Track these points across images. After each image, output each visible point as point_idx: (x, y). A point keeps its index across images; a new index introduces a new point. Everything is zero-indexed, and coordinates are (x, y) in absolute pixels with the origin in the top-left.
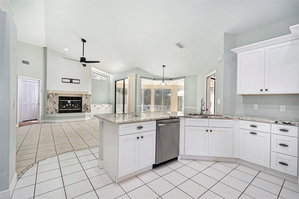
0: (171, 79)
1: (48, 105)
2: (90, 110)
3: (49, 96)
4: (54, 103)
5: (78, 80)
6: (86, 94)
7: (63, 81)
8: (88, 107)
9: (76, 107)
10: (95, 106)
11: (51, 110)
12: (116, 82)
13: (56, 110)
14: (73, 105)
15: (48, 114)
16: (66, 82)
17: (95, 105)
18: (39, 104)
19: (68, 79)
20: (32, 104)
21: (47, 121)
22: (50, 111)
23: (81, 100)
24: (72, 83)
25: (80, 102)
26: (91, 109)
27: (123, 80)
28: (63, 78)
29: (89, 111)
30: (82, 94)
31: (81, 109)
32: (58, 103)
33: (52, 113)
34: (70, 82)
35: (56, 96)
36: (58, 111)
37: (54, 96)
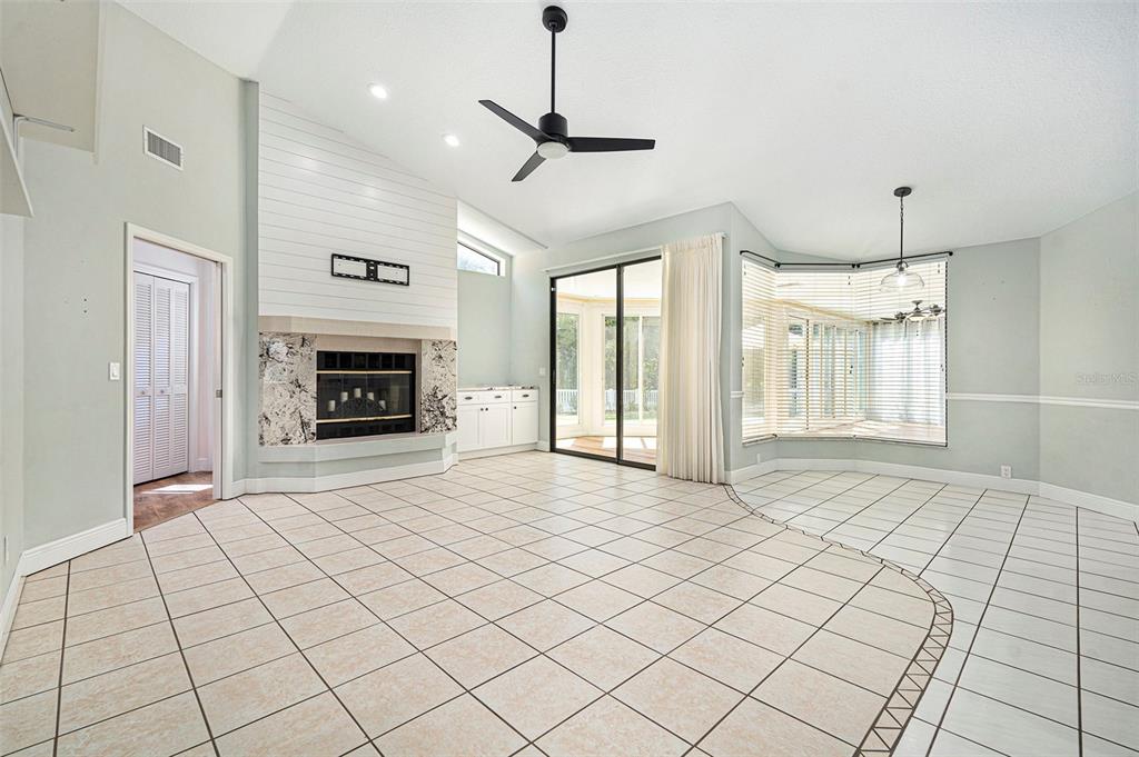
0: (856, 266)
1: (266, 401)
2: (455, 419)
3: (272, 350)
4: (293, 387)
5: (401, 266)
6: (438, 337)
7: (336, 271)
8: (444, 402)
9: (382, 403)
10: (470, 398)
11: (280, 424)
12: (553, 281)
13: (304, 425)
14: (371, 396)
15: (266, 445)
16: (348, 276)
17: (469, 394)
18: (220, 394)
19: (357, 259)
20: (158, 392)
21: (259, 484)
22: (273, 432)
23: (413, 368)
24: (377, 280)
25: (408, 378)
26: (458, 413)
27: (615, 270)
28: (334, 256)
29: (449, 422)
30: (420, 340)
31: (414, 417)
32: (312, 386)
33: (286, 441)
34: (365, 279)
35: (305, 350)
36: (313, 428)
37: (297, 347)
